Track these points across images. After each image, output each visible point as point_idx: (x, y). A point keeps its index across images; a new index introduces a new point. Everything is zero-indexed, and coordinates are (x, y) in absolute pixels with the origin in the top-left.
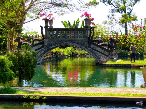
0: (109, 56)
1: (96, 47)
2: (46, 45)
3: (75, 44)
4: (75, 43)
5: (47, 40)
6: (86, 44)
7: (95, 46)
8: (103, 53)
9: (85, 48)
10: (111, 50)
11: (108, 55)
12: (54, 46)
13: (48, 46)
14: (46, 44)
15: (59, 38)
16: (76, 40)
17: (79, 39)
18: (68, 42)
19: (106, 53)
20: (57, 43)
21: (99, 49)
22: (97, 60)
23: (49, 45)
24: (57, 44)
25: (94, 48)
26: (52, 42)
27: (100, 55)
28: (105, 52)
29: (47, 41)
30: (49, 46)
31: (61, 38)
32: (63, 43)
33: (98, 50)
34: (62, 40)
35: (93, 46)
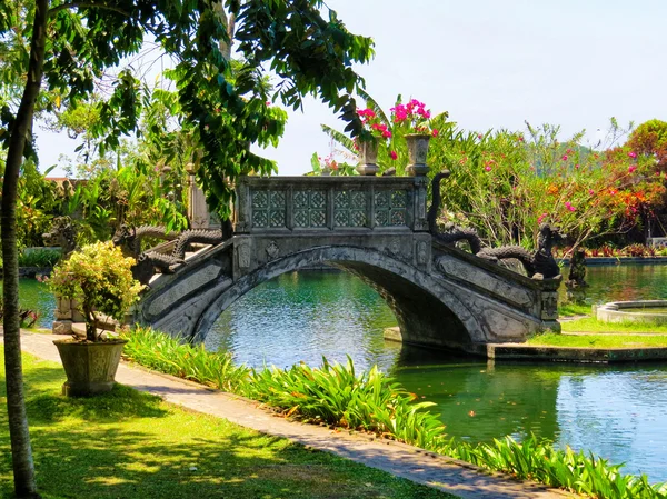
0: (535, 311)
1: (469, 268)
2: (242, 264)
3: (377, 256)
4: (374, 250)
5: (249, 240)
6: (423, 253)
7: (461, 265)
8: (503, 295)
9: (419, 273)
10: (547, 283)
11: (530, 304)
12: (282, 268)
13: (255, 270)
14: (244, 258)
15: (300, 229)
16: (379, 237)
17: (389, 231)
18: (346, 249)
19: (518, 295)
20: (295, 255)
21: (480, 278)
22: (477, 331)
23: (256, 266)
24: (297, 257)
25: (455, 273)
26: (272, 250)
27: (489, 308)
28: (514, 290)
29: (247, 244)
30: (259, 268)
31: (306, 226)
32: (325, 255)
33: (477, 282)
34: (317, 239)
35: (451, 265)
